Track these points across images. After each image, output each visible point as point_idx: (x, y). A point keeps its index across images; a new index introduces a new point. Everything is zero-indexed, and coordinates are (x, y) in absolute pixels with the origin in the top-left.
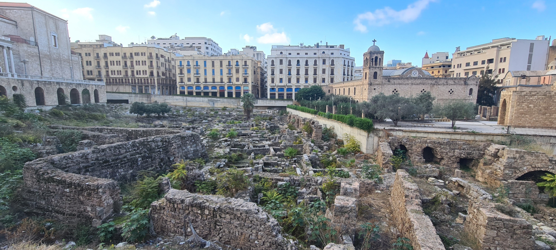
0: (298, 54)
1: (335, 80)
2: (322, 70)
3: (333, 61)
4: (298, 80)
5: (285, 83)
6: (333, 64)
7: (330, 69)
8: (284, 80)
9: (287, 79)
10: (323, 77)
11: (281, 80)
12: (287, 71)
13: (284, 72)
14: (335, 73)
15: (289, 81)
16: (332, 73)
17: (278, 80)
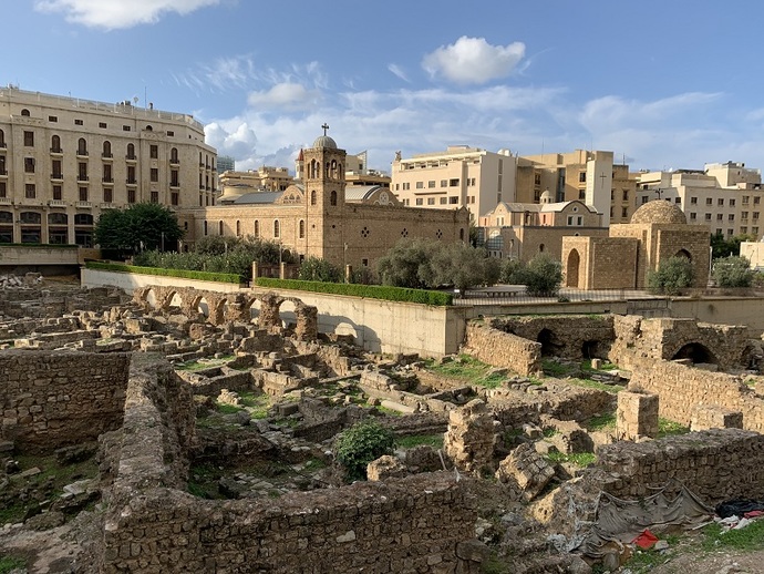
0: (78, 122)
1: (182, 197)
2: (149, 171)
3: (175, 152)
4: (83, 194)
5: (43, 197)
6: (175, 160)
7: (169, 172)
8: (39, 190)
9: (50, 187)
10: (154, 190)
11: (30, 190)
12: (50, 166)
13: (37, 168)
14: (181, 181)
15: (57, 194)
16: (175, 182)
17: (21, 191)
